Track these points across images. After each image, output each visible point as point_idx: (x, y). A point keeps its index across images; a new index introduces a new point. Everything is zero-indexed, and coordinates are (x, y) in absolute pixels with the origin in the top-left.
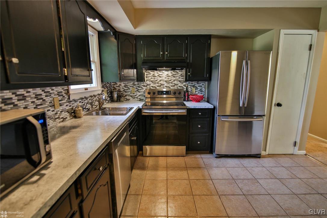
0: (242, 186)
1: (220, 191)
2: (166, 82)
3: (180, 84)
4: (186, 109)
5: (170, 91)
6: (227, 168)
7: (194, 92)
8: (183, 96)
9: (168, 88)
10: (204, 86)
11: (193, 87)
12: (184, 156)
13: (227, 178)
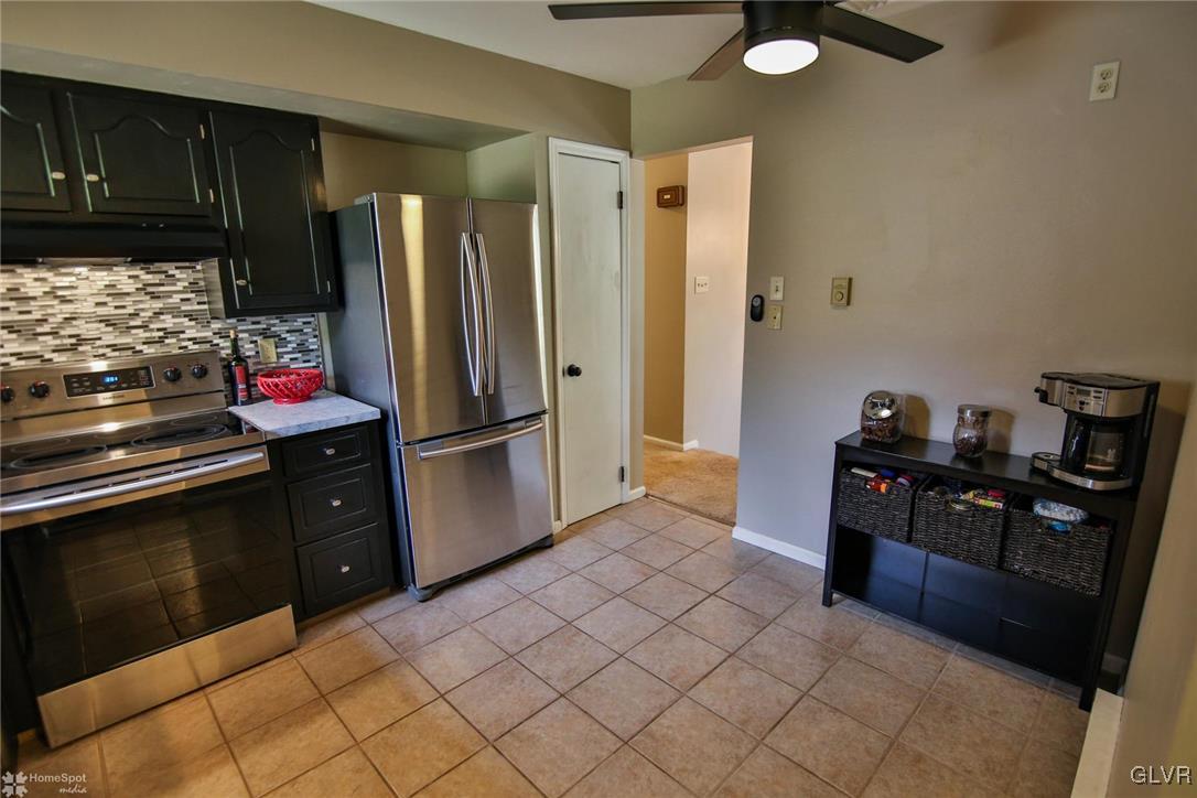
0: (543, 666)
1: (489, 725)
2: (107, 322)
3: (192, 327)
4: (265, 447)
5: (147, 368)
6: (476, 625)
7: (274, 359)
8: (222, 386)
9: (130, 352)
10: (314, 330)
11: (265, 338)
12: (290, 651)
13: (490, 664)
